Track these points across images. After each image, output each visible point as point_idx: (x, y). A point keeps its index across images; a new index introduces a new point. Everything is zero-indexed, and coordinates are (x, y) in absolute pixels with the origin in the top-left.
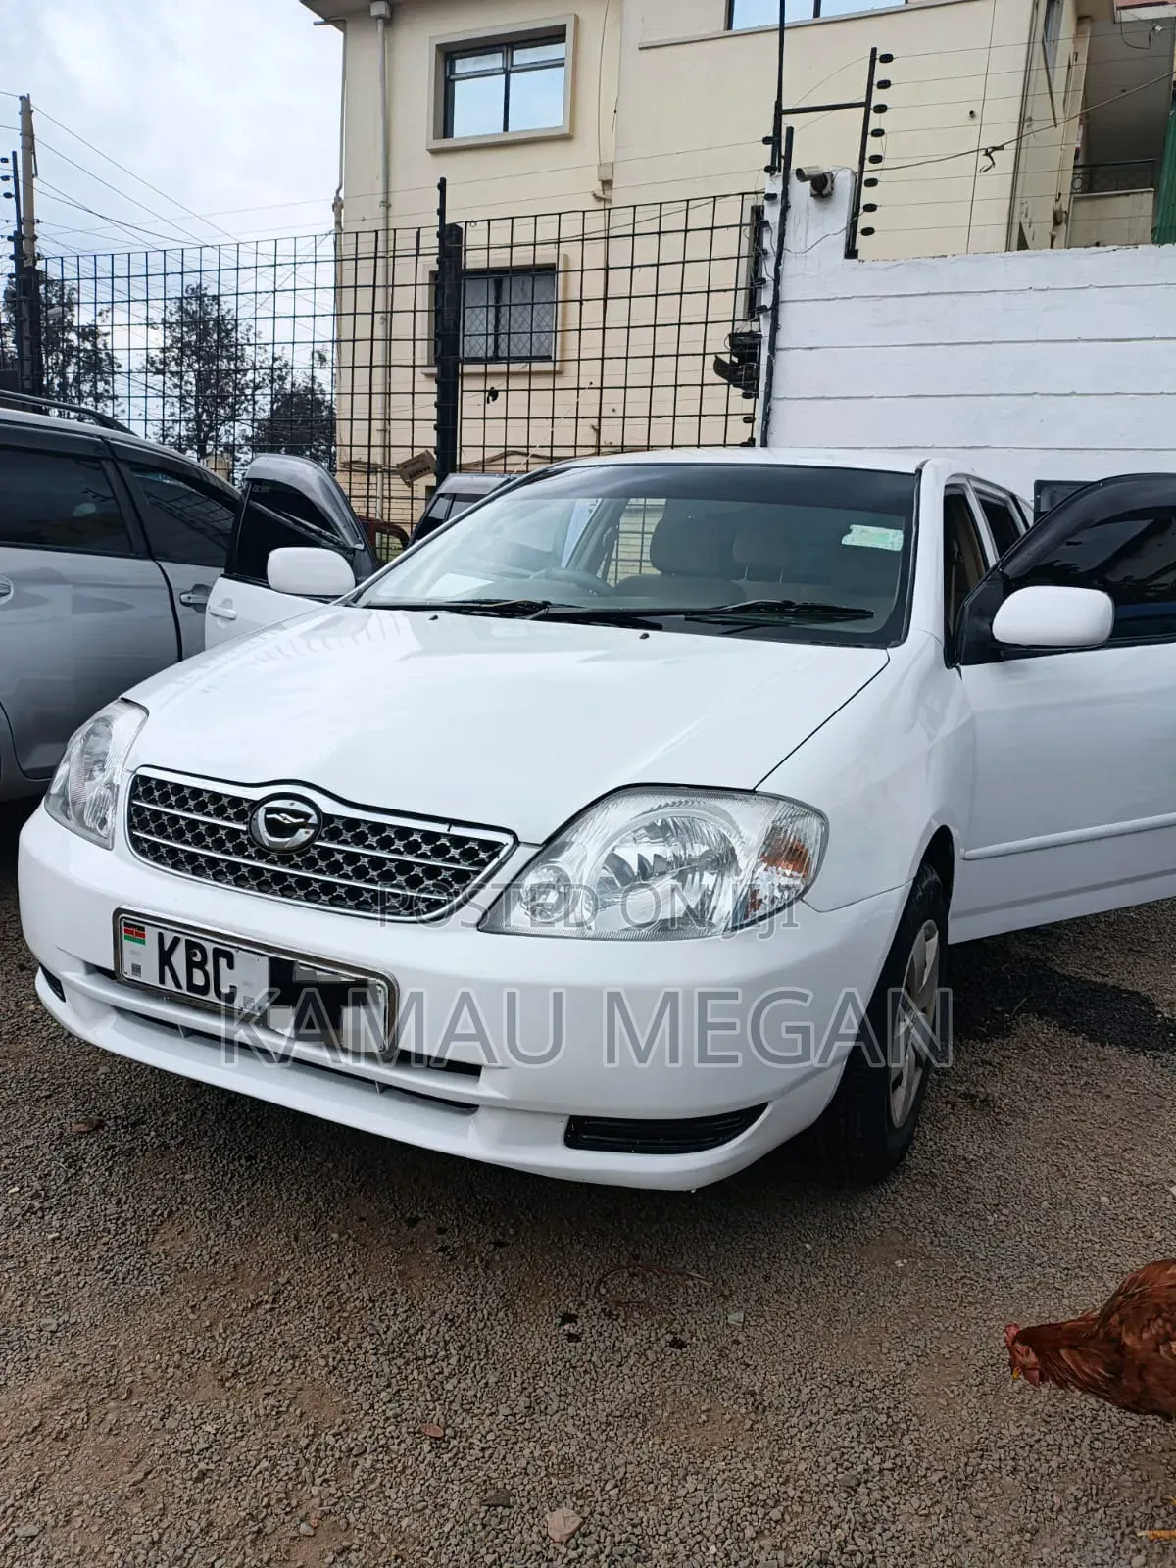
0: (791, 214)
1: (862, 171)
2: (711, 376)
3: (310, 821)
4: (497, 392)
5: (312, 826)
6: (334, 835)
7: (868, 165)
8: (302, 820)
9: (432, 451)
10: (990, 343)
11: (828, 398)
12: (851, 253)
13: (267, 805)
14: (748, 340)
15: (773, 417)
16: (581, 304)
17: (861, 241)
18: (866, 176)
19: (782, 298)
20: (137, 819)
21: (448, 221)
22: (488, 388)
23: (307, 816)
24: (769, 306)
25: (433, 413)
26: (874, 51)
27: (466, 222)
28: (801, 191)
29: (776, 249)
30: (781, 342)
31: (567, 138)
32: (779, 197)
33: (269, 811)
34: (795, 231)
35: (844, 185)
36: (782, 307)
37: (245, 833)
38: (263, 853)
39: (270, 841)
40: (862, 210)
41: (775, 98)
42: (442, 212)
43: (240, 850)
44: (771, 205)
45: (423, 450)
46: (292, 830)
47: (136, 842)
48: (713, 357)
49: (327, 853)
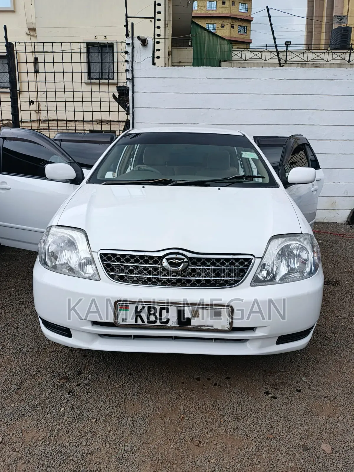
0: (135, 49)
1: (155, 39)
2: (112, 99)
3: (185, 261)
4: (34, 101)
5: (186, 262)
6: (194, 264)
7: (156, 37)
8: (182, 261)
9: (11, 122)
10: (196, 93)
11: (151, 108)
12: (154, 64)
13: (167, 257)
14: (125, 89)
15: (135, 113)
16: (64, 74)
17: (156, 60)
18: (156, 40)
19: (134, 76)
20: (108, 268)
21: (9, 41)
22: (30, 100)
23: (183, 259)
24: (131, 78)
25: (10, 108)
26: (155, 2)
27: (16, 42)
28: (137, 43)
29: (131, 60)
30: (135, 90)
31: (13, 12)
32: (131, 44)
33: (168, 259)
34: (136, 56)
35: (150, 42)
36: (134, 79)
37: (160, 268)
38: (169, 273)
39: (173, 269)
40: (156, 51)
41: (125, 13)
42: (6, 37)
43: (159, 273)
44: (128, 46)
45: (7, 121)
46: (179, 264)
47: (112, 276)
48: (112, 93)
49: (194, 270)
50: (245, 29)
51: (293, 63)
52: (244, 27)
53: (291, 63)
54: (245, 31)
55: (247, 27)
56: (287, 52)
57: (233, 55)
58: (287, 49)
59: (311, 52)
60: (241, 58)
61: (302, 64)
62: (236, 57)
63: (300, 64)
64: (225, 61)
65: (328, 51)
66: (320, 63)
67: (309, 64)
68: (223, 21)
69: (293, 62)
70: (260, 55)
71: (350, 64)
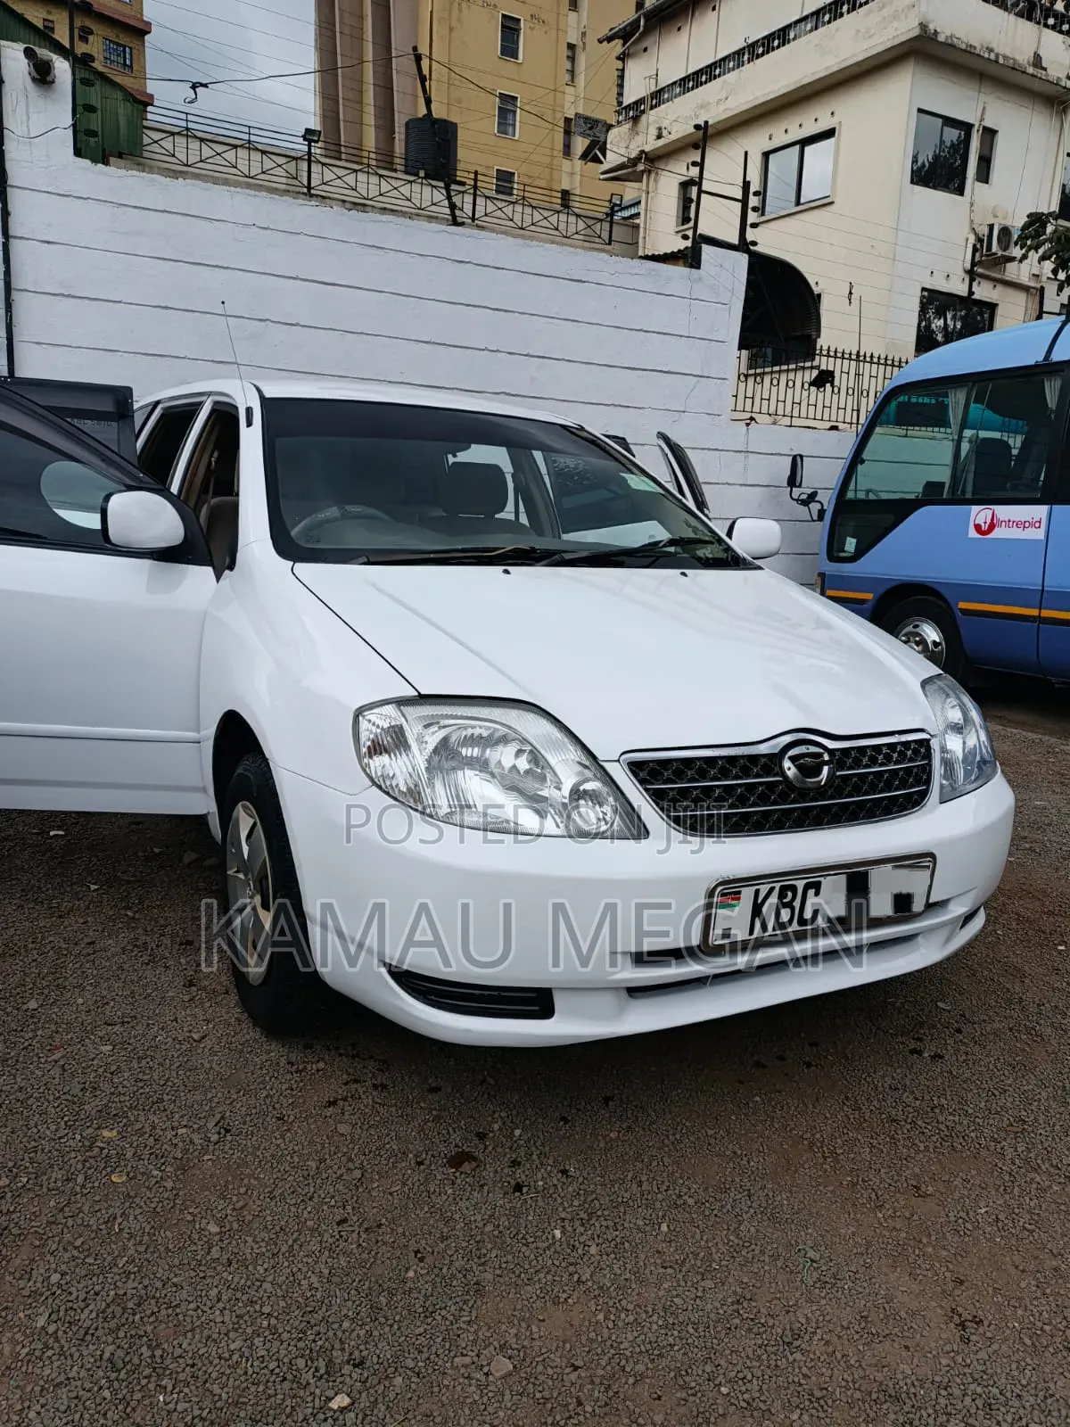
0: (6, 89)
5: (828, 762)
8: (821, 759)
12: (77, 152)
13: (789, 754)
19: (9, 183)
28: (16, 68)
30: (14, 230)
33: (791, 759)
34: (14, 111)
35: (63, 77)
37: (782, 782)
38: (803, 794)
43: (783, 798)
46: (818, 769)
50: (128, 56)
51: (329, 198)
52: (124, 47)
53: (323, 197)
54: (128, 62)
55: (131, 48)
56: (310, 162)
57: (146, 140)
58: (309, 153)
59: (377, 174)
60: (173, 156)
61: (355, 204)
62: (155, 148)
63: (350, 202)
64: (120, 156)
65: (420, 181)
66: (404, 209)
67: (373, 207)
68: (49, 13)
69: (331, 195)
70: (230, 155)
71: (478, 226)
